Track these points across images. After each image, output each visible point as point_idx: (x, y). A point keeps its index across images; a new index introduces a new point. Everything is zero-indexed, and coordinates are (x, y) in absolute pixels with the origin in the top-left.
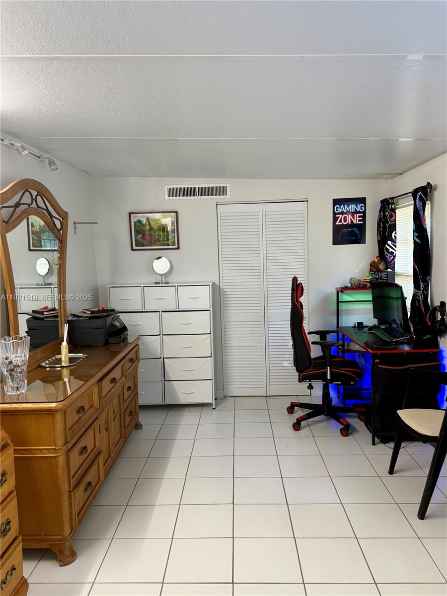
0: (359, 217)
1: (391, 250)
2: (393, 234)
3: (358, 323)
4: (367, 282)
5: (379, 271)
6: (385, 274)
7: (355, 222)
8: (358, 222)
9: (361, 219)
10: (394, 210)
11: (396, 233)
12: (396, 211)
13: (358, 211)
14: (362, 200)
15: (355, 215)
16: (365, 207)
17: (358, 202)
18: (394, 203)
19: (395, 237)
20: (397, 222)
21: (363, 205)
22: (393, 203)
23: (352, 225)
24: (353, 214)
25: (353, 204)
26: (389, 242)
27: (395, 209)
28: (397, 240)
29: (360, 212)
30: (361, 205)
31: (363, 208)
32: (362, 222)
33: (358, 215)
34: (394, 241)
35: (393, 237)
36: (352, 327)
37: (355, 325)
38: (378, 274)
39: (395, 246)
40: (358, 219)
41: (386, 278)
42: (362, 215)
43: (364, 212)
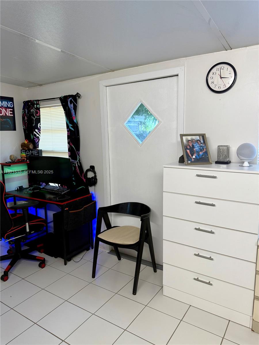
0: (10, 111)
1: (37, 135)
2: (39, 125)
3: (19, 187)
4: (25, 157)
5: (29, 150)
6: (36, 152)
7: (8, 115)
8: (10, 115)
9: (12, 112)
10: (38, 109)
11: (40, 124)
12: (40, 109)
13: (9, 107)
14: (11, 99)
15: (7, 109)
16: (13, 104)
17: (9, 100)
18: (39, 104)
19: (40, 127)
20: (41, 117)
21: (12, 103)
22: (37, 104)
23: (6, 116)
24: (6, 108)
25: (5, 101)
26: (36, 130)
27: (40, 108)
28: (41, 129)
29: (10, 108)
30: (11, 102)
31: (12, 105)
32: (12, 115)
33: (9, 110)
34: (39, 130)
35: (39, 127)
36: (16, 190)
37: (18, 189)
38: (30, 152)
39: (40, 133)
40: (10, 112)
41: (38, 154)
42: (12, 110)
43: (13, 108)
